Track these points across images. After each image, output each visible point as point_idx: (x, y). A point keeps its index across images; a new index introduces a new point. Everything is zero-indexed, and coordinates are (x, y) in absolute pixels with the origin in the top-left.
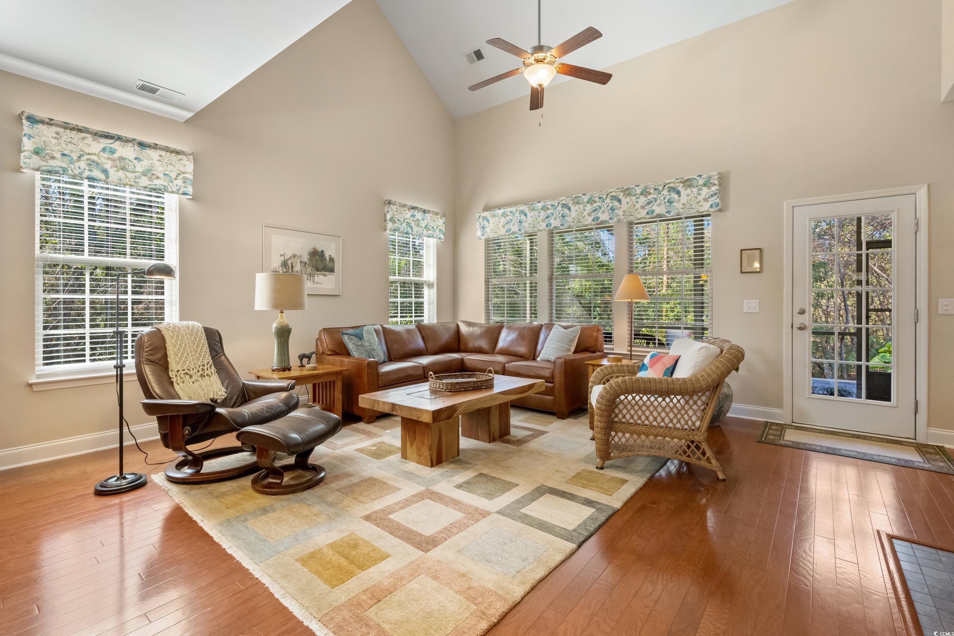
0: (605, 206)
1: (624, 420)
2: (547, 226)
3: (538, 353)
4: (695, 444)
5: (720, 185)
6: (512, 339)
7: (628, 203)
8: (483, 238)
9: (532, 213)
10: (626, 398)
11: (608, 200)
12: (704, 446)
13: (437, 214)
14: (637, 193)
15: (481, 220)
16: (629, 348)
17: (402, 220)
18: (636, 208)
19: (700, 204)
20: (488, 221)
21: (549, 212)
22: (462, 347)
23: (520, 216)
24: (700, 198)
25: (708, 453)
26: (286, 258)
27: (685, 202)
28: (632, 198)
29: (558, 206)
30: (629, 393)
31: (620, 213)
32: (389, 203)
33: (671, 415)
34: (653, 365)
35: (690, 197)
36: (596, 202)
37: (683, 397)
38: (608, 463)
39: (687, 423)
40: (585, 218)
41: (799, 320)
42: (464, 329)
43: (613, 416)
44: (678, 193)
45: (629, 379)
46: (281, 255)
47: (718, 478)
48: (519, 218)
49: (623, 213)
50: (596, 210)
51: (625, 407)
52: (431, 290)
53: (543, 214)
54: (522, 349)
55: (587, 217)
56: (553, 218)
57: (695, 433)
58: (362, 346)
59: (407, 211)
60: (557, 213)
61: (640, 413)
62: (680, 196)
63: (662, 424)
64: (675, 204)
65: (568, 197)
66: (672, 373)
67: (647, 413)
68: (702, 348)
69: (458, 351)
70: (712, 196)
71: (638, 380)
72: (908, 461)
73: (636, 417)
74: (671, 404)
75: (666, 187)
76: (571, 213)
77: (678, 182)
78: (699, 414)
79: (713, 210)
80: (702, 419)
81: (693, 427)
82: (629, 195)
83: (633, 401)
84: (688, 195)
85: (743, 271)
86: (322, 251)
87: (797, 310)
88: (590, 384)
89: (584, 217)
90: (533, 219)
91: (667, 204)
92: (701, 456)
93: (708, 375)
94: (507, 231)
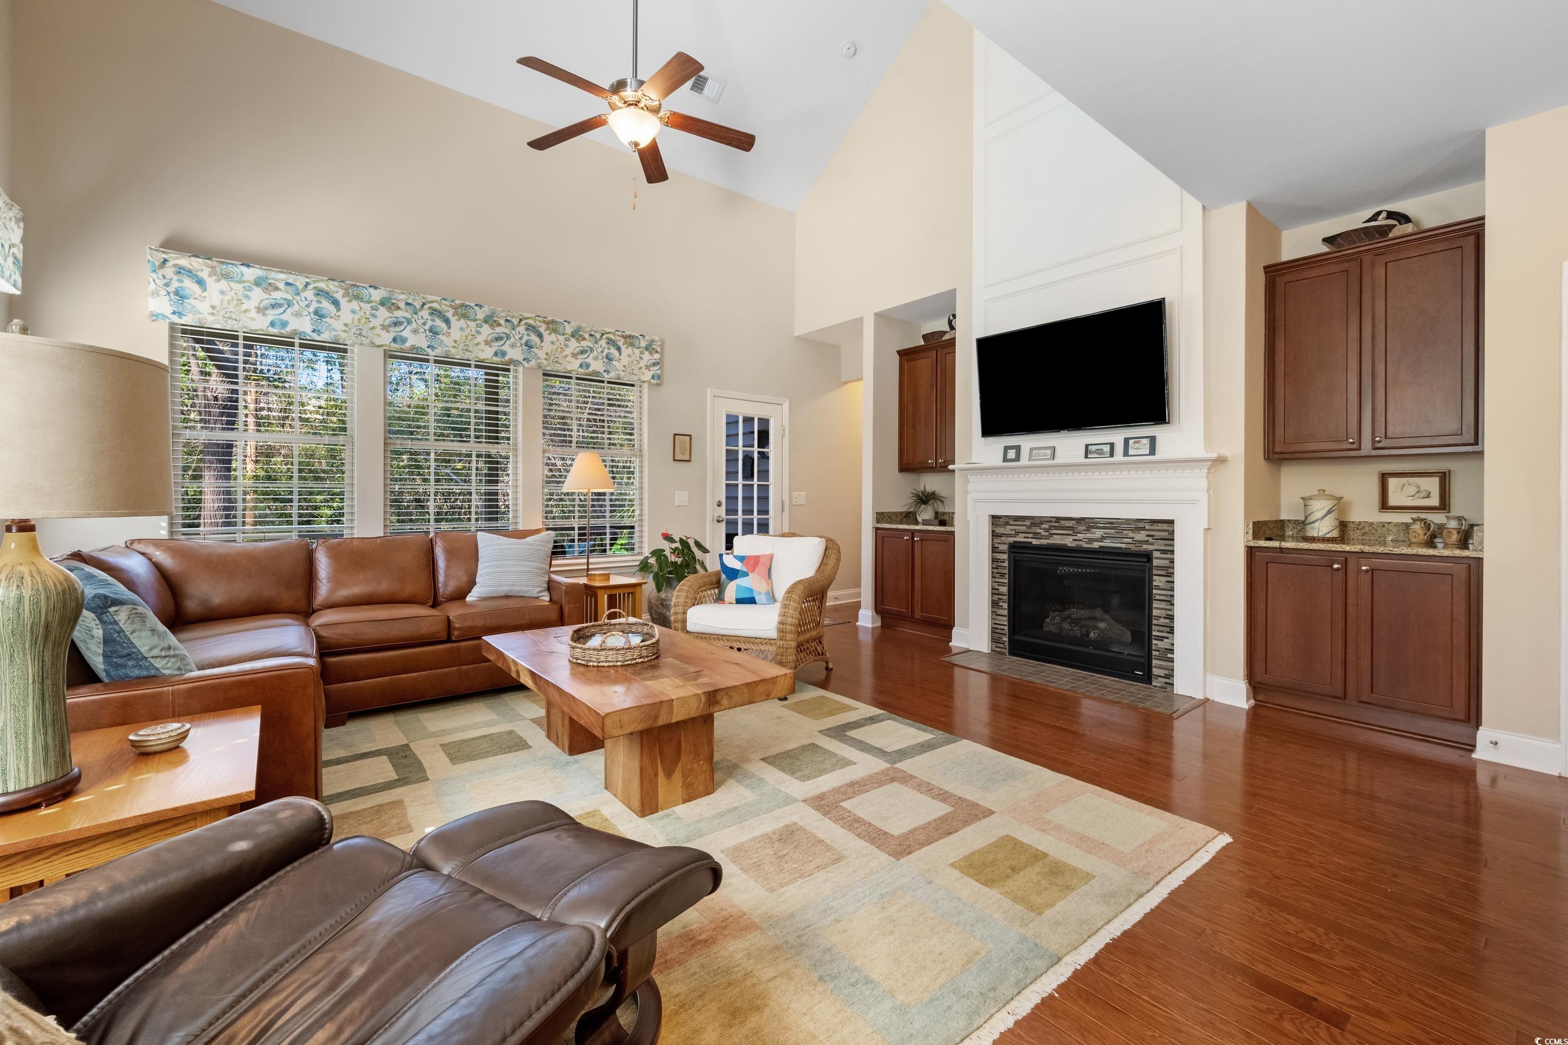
0: (517, 337)
2: (394, 340)
5: (661, 353)
7: (553, 343)
11: (522, 329)
14: (566, 332)
19: (642, 371)
20: (201, 282)
23: (319, 302)
24: (642, 363)
27: (626, 363)
28: (559, 337)
31: (542, 355)
35: (632, 359)
36: (499, 325)
41: (718, 513)
49: (546, 356)
50: (500, 338)
53: (384, 315)
62: (620, 354)
64: (614, 362)
70: (654, 365)
75: (604, 337)
77: (619, 336)
79: (654, 382)
82: (555, 331)
84: (629, 356)
85: (676, 458)
87: (716, 501)
90: (357, 316)
91: (605, 360)
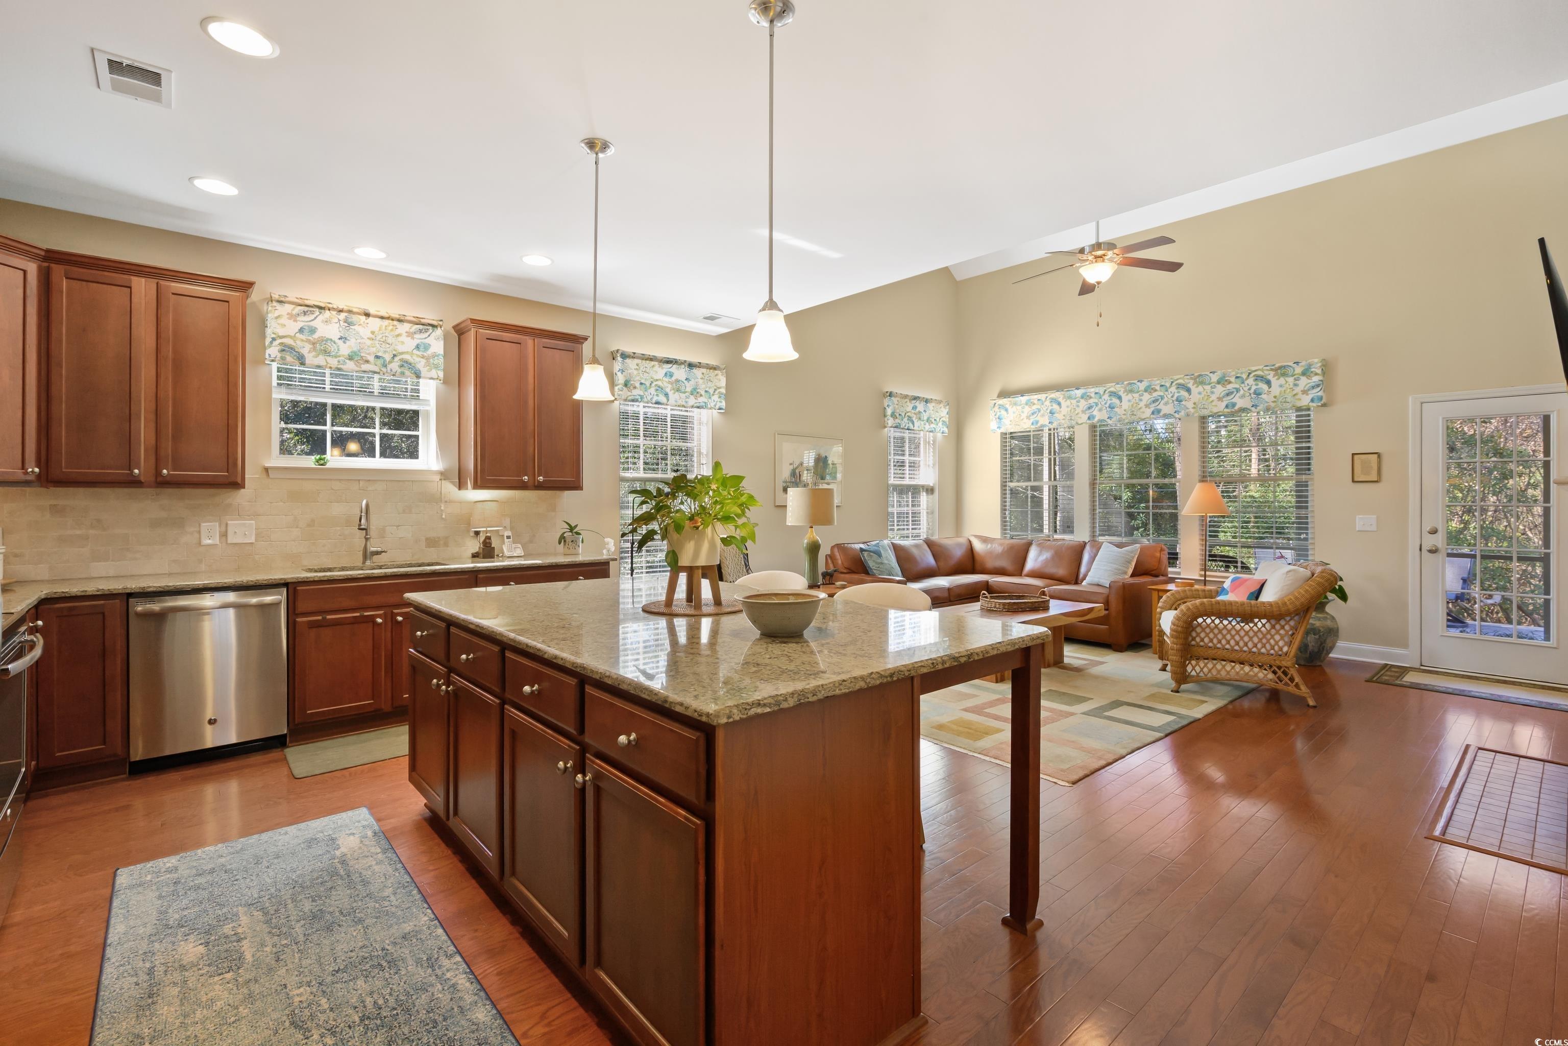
0: (1169, 396)
1: (1202, 644)
2: (1089, 418)
3: (1081, 576)
4: (1282, 670)
5: (1324, 373)
6: (1047, 558)
7: (1199, 393)
8: (999, 431)
9: (1068, 402)
10: (1205, 621)
11: (1173, 389)
12: (1293, 672)
13: (940, 402)
14: (1212, 381)
15: (996, 408)
16: (1203, 573)
17: (903, 414)
18: (1211, 399)
19: (1297, 397)
20: (1006, 410)
21: (1091, 401)
22: (978, 567)
23: (1052, 406)
24: (1298, 390)
25: (1297, 679)
26: (795, 466)
27: (1277, 394)
28: (1206, 387)
29: (1104, 395)
30: (1209, 616)
31: (1190, 405)
32: (890, 396)
33: (1256, 640)
34: (1235, 590)
35: (1284, 389)
36: (1156, 390)
37: (1268, 621)
38: (1183, 687)
39: (1273, 648)
40: (1141, 410)
41: (1430, 541)
42: (978, 546)
43: (1190, 639)
44: (1268, 383)
45: (1208, 601)
46: (791, 464)
47: (1308, 705)
48: (1050, 408)
49: (1193, 406)
50: (1157, 400)
51: (1203, 630)
52: (931, 497)
53: (1083, 404)
54: (1061, 572)
55: (1144, 409)
56: (1097, 408)
57: (1281, 658)
58: (882, 563)
59: (908, 403)
60: (1103, 403)
61: (1220, 636)
62: (1270, 387)
63: (1245, 649)
64: (1263, 396)
65: (1118, 384)
66: (1257, 598)
67: (1228, 637)
68: (1290, 571)
69: (973, 571)
70: (1313, 387)
71: (1218, 603)
72: (1552, 704)
73: (1215, 641)
74: (1255, 628)
75: (1251, 375)
76: (1122, 403)
78: (1286, 639)
79: (1314, 405)
80: (1290, 644)
81: (1280, 653)
82: (1202, 383)
83: (1213, 624)
84: (1281, 386)
85: (1356, 479)
86: (826, 457)
87: (1427, 527)
88: (1158, 610)
89: (1140, 408)
90: (1069, 409)
91: (1253, 396)
92: (1289, 682)
93: (1297, 598)
94: (1032, 424)
